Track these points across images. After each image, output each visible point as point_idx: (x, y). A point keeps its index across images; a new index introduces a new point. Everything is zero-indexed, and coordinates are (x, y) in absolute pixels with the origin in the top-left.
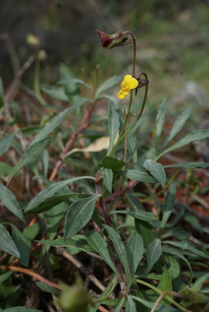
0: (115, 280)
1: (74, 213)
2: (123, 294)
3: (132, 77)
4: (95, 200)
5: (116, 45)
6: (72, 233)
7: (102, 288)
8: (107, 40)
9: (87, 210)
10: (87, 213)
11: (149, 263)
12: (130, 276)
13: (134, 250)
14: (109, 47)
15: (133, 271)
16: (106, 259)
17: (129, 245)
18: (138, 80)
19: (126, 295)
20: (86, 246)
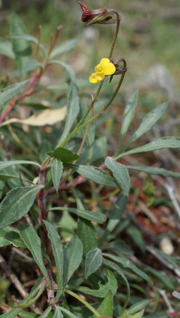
0: (41, 286)
1: (11, 201)
2: (50, 303)
3: (110, 62)
4: (36, 190)
5: (98, 22)
6: (5, 224)
7: (23, 292)
8: (89, 15)
9: (26, 201)
10: (25, 204)
11: (87, 272)
12: (62, 284)
13: (71, 256)
14: (89, 23)
15: (66, 279)
16: (38, 259)
17: (67, 248)
18: (116, 66)
19: (54, 305)
20: (17, 241)
